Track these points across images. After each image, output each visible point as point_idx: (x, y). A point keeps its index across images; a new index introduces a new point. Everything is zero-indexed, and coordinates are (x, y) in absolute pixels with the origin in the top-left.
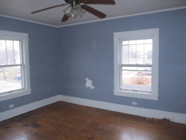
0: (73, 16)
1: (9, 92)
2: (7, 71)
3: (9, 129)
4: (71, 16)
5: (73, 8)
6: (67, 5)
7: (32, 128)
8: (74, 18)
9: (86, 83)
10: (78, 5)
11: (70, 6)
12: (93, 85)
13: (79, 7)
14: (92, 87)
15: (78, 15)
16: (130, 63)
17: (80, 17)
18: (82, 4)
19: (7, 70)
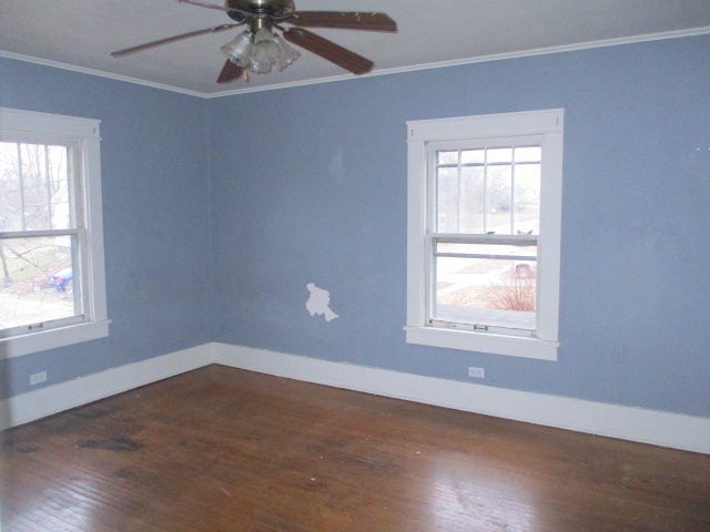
0: (256, 66)
1: (30, 327)
2: (20, 256)
3: (32, 455)
4: (249, 65)
5: (256, 41)
6: (234, 29)
7: (112, 452)
8: (259, 73)
9: (307, 300)
10: (275, 30)
11: (246, 32)
12: (332, 306)
13: (276, 35)
14: (330, 316)
15: (274, 63)
16: (463, 231)
17: (281, 71)
18: (287, 26)
19: (20, 252)
